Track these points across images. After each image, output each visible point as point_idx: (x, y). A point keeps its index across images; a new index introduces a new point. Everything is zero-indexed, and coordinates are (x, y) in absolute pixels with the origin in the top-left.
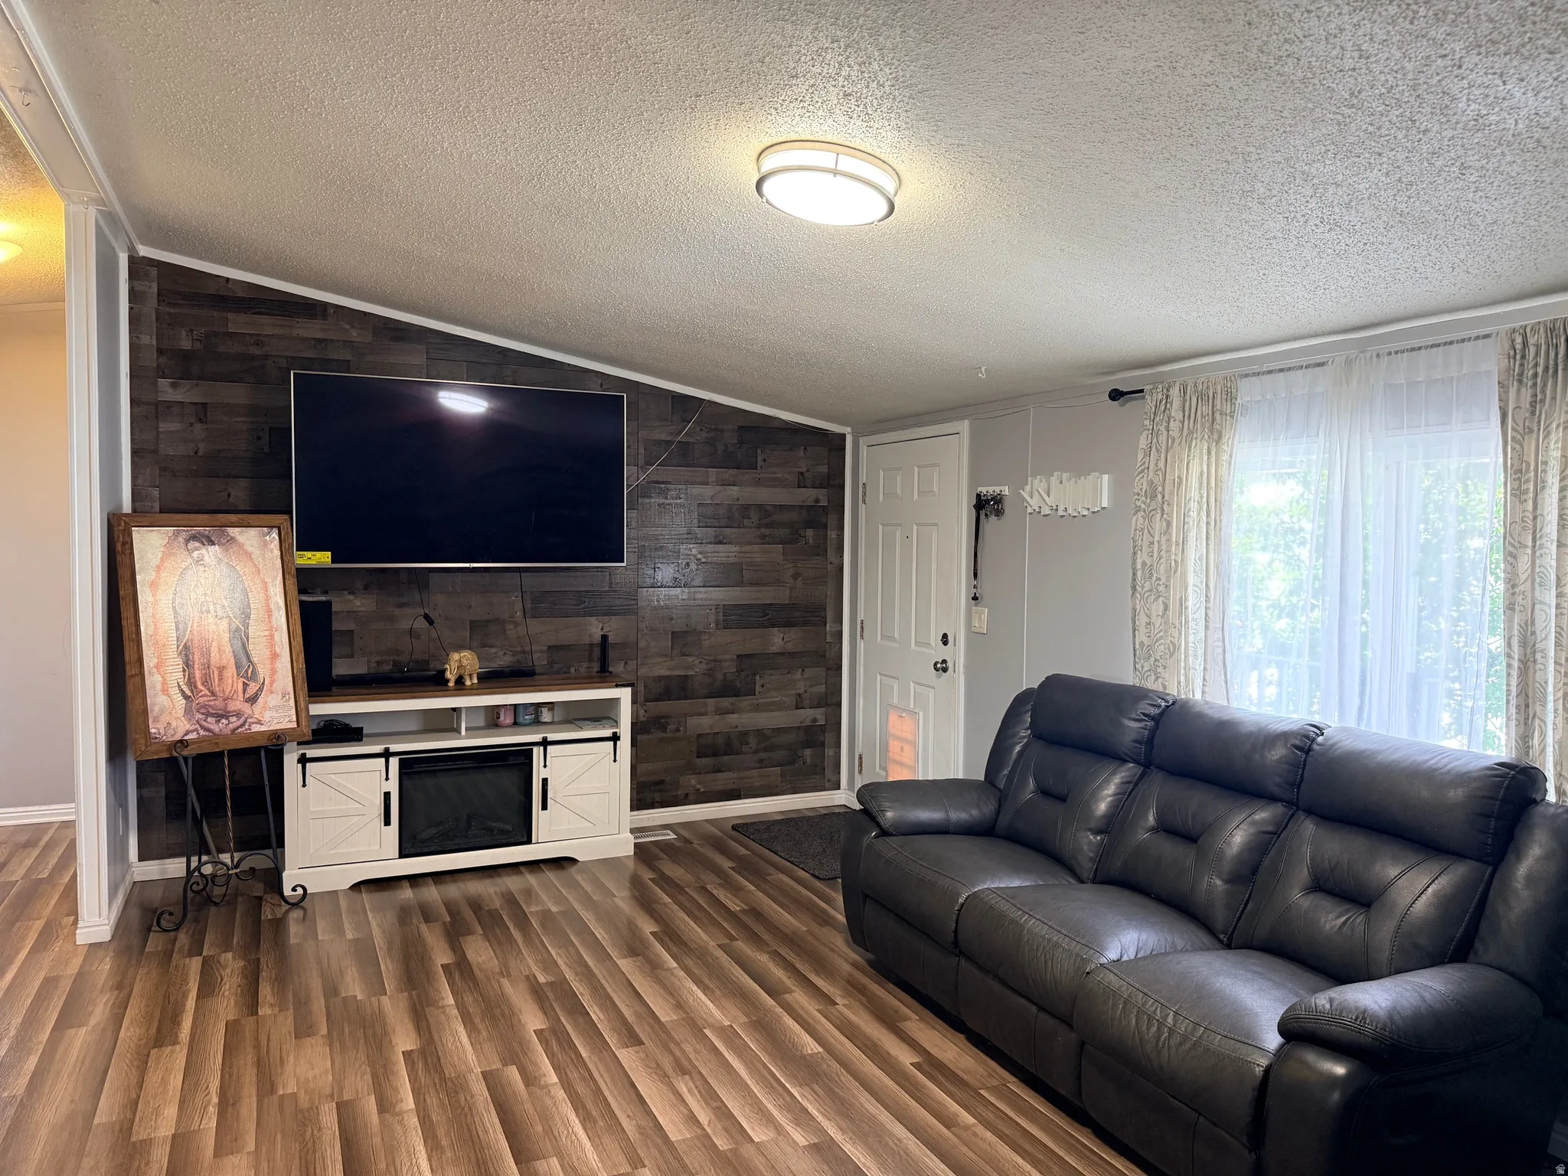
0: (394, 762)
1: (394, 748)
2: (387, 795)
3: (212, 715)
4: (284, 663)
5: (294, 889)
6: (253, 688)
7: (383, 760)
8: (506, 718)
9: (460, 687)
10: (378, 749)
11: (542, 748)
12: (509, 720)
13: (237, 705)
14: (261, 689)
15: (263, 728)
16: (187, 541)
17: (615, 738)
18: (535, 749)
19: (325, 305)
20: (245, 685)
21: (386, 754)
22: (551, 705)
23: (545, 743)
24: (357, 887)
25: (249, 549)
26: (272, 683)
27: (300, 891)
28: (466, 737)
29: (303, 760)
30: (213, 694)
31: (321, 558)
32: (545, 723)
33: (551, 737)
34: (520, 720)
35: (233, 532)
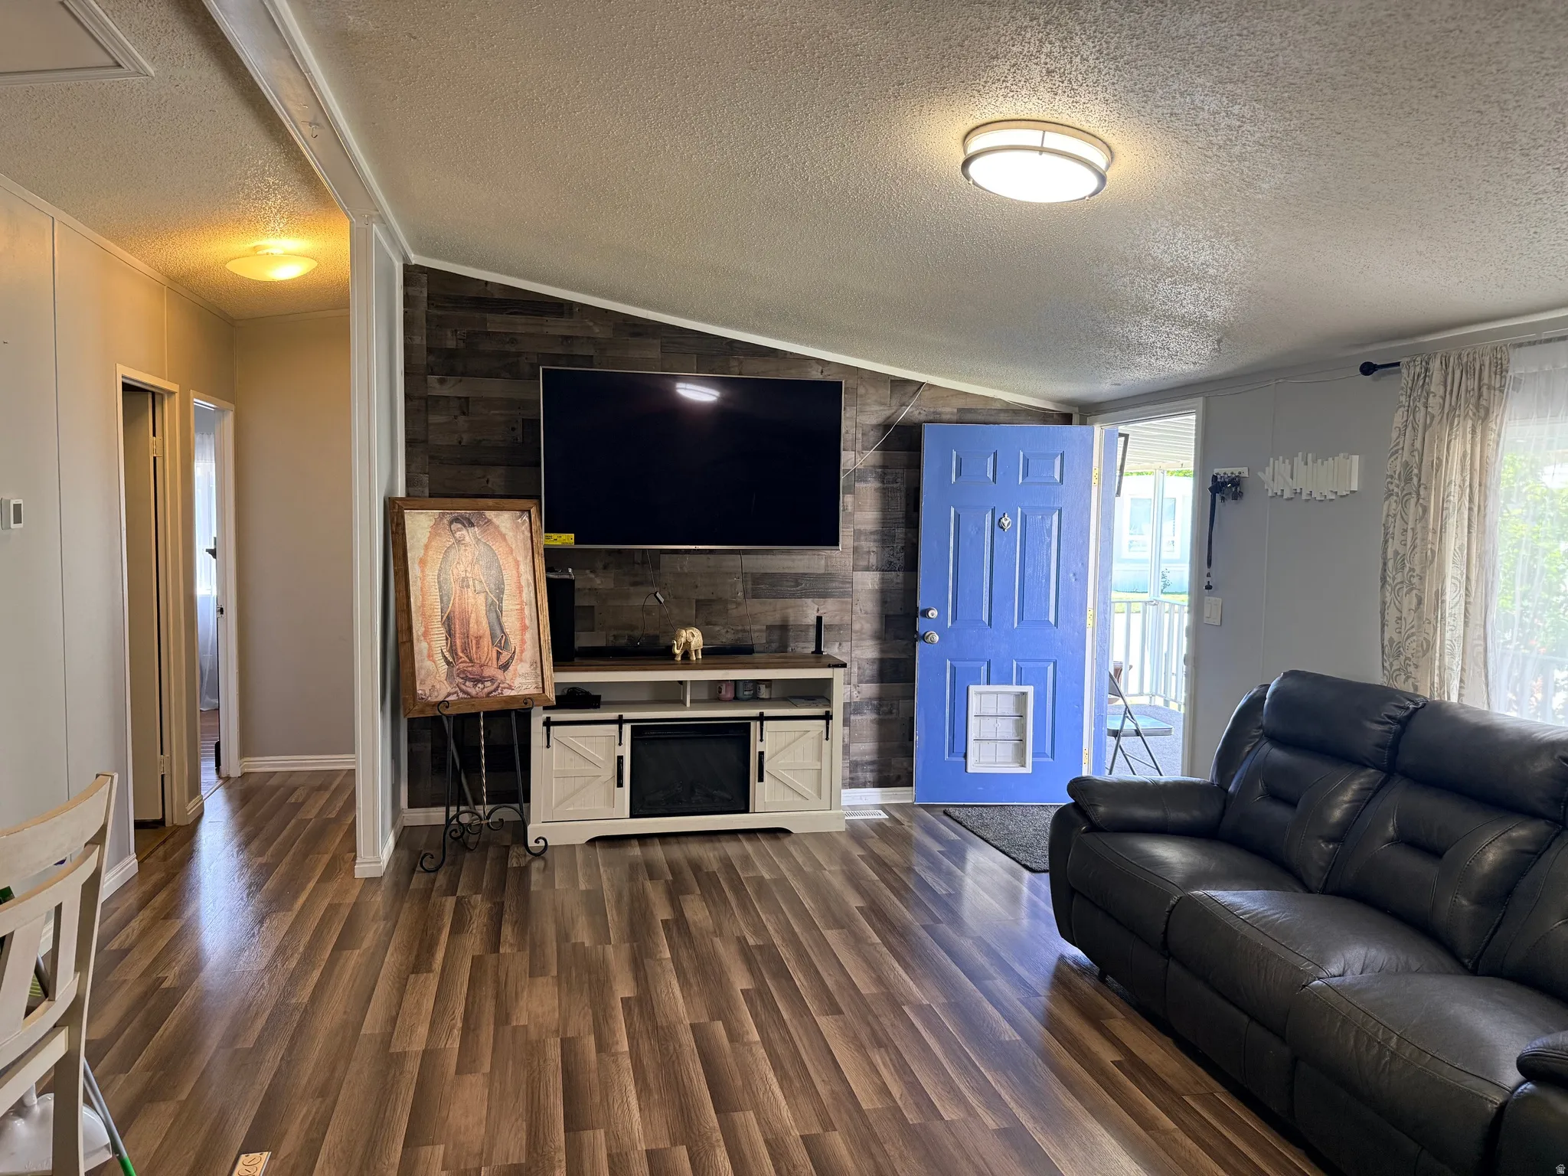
0: (627, 728)
1: (627, 715)
2: (620, 759)
3: (470, 680)
4: (530, 636)
5: (537, 841)
6: (503, 659)
7: (616, 727)
8: (726, 693)
10: (614, 715)
11: (758, 723)
12: (730, 695)
13: (491, 671)
14: (512, 658)
15: (513, 693)
16: (451, 523)
17: (828, 717)
18: (753, 723)
19: (571, 304)
20: (499, 654)
21: (620, 721)
22: (768, 682)
23: (762, 718)
24: (593, 841)
25: (503, 530)
26: (522, 652)
27: (542, 843)
28: (691, 709)
29: (548, 723)
30: (471, 661)
31: (566, 539)
32: (763, 699)
33: (768, 712)
34: (740, 695)
35: (490, 514)
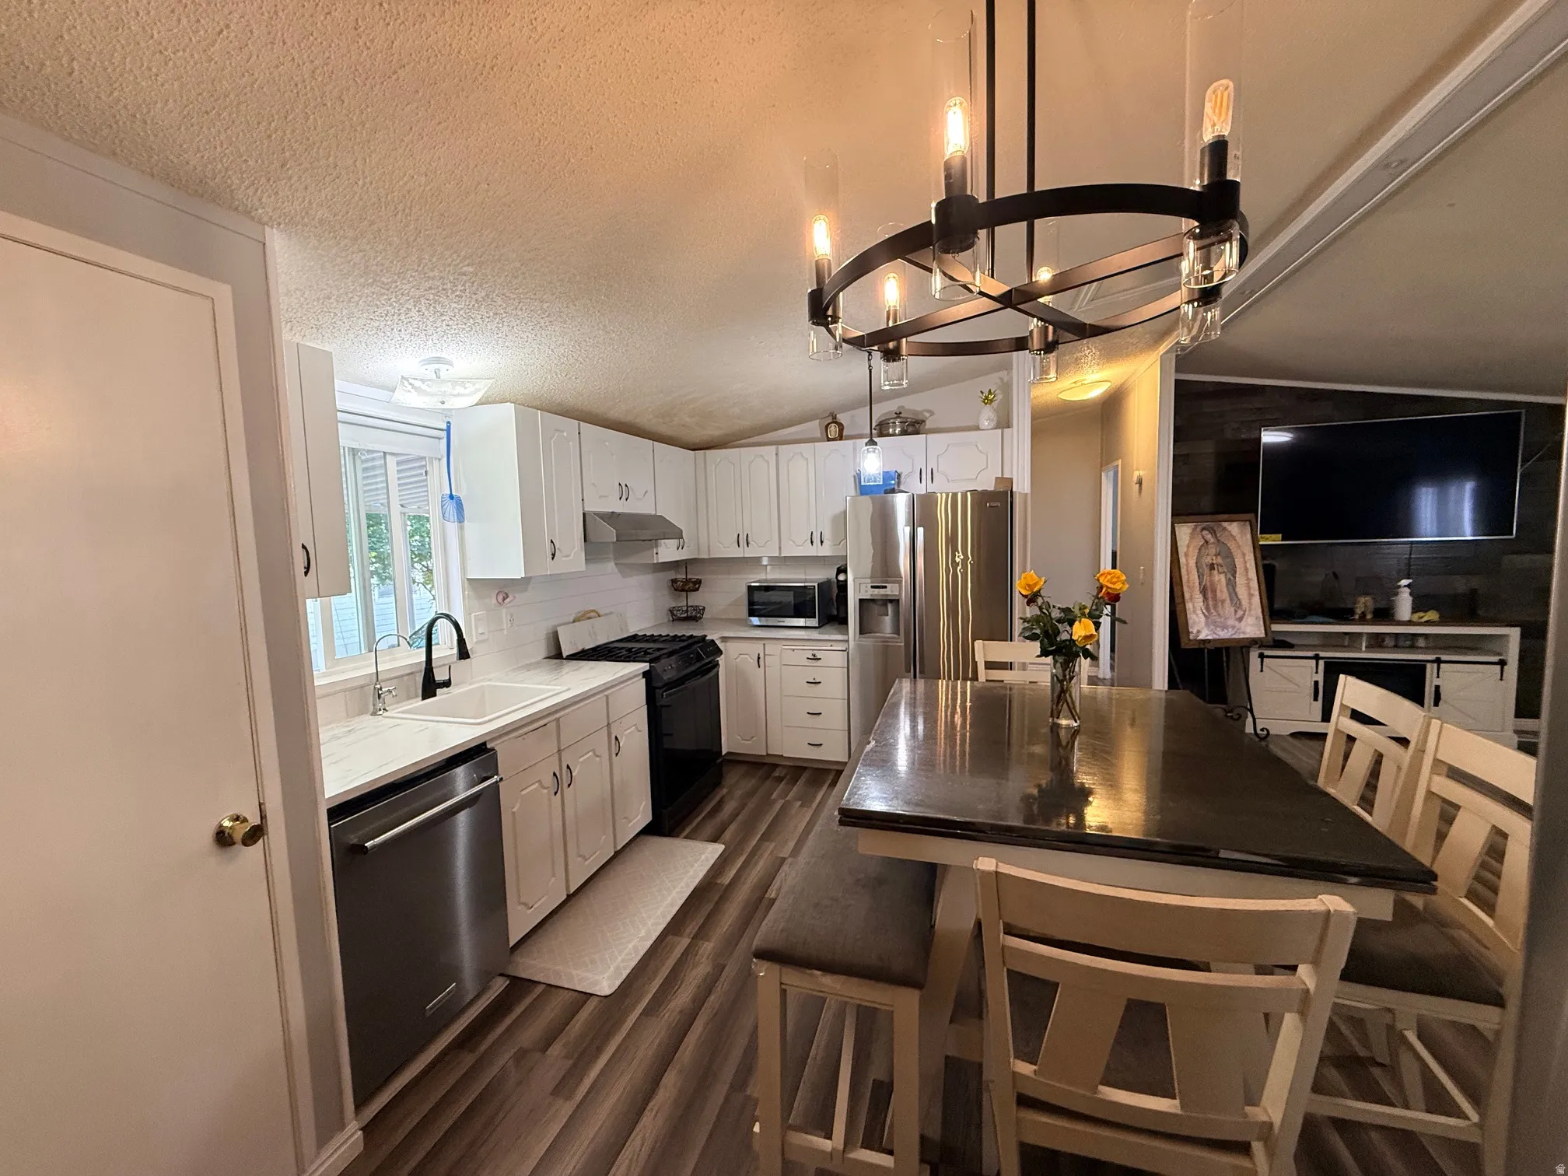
0: (1321, 663)
1: (1322, 654)
2: (1316, 683)
3: (1220, 627)
4: (1256, 600)
5: (1262, 730)
6: (1240, 613)
7: (1314, 661)
8: (1389, 642)
9: (1362, 620)
10: (1311, 654)
11: (1436, 665)
12: (1392, 643)
13: (1231, 622)
14: (1244, 614)
15: (1246, 636)
16: (1203, 529)
17: (1502, 663)
18: (1429, 666)
20: (1236, 611)
21: (1317, 658)
22: (1426, 636)
23: (1438, 661)
24: (1294, 735)
25: (1234, 534)
26: (1250, 610)
27: (1265, 732)
28: (1365, 652)
29: (1262, 656)
30: (1219, 615)
31: (1274, 539)
32: (1421, 648)
33: (1444, 658)
34: (1401, 643)
35: (1225, 524)
